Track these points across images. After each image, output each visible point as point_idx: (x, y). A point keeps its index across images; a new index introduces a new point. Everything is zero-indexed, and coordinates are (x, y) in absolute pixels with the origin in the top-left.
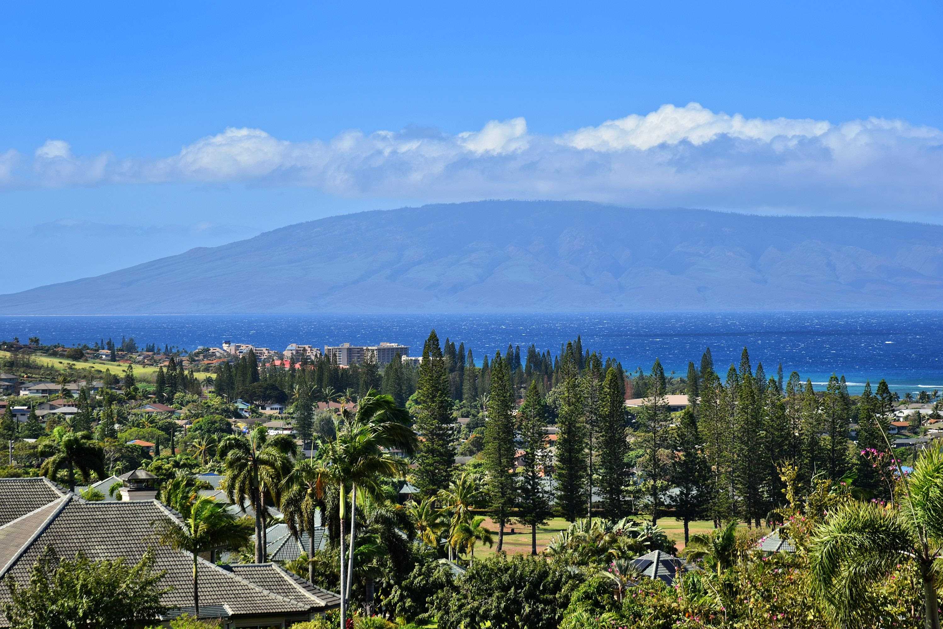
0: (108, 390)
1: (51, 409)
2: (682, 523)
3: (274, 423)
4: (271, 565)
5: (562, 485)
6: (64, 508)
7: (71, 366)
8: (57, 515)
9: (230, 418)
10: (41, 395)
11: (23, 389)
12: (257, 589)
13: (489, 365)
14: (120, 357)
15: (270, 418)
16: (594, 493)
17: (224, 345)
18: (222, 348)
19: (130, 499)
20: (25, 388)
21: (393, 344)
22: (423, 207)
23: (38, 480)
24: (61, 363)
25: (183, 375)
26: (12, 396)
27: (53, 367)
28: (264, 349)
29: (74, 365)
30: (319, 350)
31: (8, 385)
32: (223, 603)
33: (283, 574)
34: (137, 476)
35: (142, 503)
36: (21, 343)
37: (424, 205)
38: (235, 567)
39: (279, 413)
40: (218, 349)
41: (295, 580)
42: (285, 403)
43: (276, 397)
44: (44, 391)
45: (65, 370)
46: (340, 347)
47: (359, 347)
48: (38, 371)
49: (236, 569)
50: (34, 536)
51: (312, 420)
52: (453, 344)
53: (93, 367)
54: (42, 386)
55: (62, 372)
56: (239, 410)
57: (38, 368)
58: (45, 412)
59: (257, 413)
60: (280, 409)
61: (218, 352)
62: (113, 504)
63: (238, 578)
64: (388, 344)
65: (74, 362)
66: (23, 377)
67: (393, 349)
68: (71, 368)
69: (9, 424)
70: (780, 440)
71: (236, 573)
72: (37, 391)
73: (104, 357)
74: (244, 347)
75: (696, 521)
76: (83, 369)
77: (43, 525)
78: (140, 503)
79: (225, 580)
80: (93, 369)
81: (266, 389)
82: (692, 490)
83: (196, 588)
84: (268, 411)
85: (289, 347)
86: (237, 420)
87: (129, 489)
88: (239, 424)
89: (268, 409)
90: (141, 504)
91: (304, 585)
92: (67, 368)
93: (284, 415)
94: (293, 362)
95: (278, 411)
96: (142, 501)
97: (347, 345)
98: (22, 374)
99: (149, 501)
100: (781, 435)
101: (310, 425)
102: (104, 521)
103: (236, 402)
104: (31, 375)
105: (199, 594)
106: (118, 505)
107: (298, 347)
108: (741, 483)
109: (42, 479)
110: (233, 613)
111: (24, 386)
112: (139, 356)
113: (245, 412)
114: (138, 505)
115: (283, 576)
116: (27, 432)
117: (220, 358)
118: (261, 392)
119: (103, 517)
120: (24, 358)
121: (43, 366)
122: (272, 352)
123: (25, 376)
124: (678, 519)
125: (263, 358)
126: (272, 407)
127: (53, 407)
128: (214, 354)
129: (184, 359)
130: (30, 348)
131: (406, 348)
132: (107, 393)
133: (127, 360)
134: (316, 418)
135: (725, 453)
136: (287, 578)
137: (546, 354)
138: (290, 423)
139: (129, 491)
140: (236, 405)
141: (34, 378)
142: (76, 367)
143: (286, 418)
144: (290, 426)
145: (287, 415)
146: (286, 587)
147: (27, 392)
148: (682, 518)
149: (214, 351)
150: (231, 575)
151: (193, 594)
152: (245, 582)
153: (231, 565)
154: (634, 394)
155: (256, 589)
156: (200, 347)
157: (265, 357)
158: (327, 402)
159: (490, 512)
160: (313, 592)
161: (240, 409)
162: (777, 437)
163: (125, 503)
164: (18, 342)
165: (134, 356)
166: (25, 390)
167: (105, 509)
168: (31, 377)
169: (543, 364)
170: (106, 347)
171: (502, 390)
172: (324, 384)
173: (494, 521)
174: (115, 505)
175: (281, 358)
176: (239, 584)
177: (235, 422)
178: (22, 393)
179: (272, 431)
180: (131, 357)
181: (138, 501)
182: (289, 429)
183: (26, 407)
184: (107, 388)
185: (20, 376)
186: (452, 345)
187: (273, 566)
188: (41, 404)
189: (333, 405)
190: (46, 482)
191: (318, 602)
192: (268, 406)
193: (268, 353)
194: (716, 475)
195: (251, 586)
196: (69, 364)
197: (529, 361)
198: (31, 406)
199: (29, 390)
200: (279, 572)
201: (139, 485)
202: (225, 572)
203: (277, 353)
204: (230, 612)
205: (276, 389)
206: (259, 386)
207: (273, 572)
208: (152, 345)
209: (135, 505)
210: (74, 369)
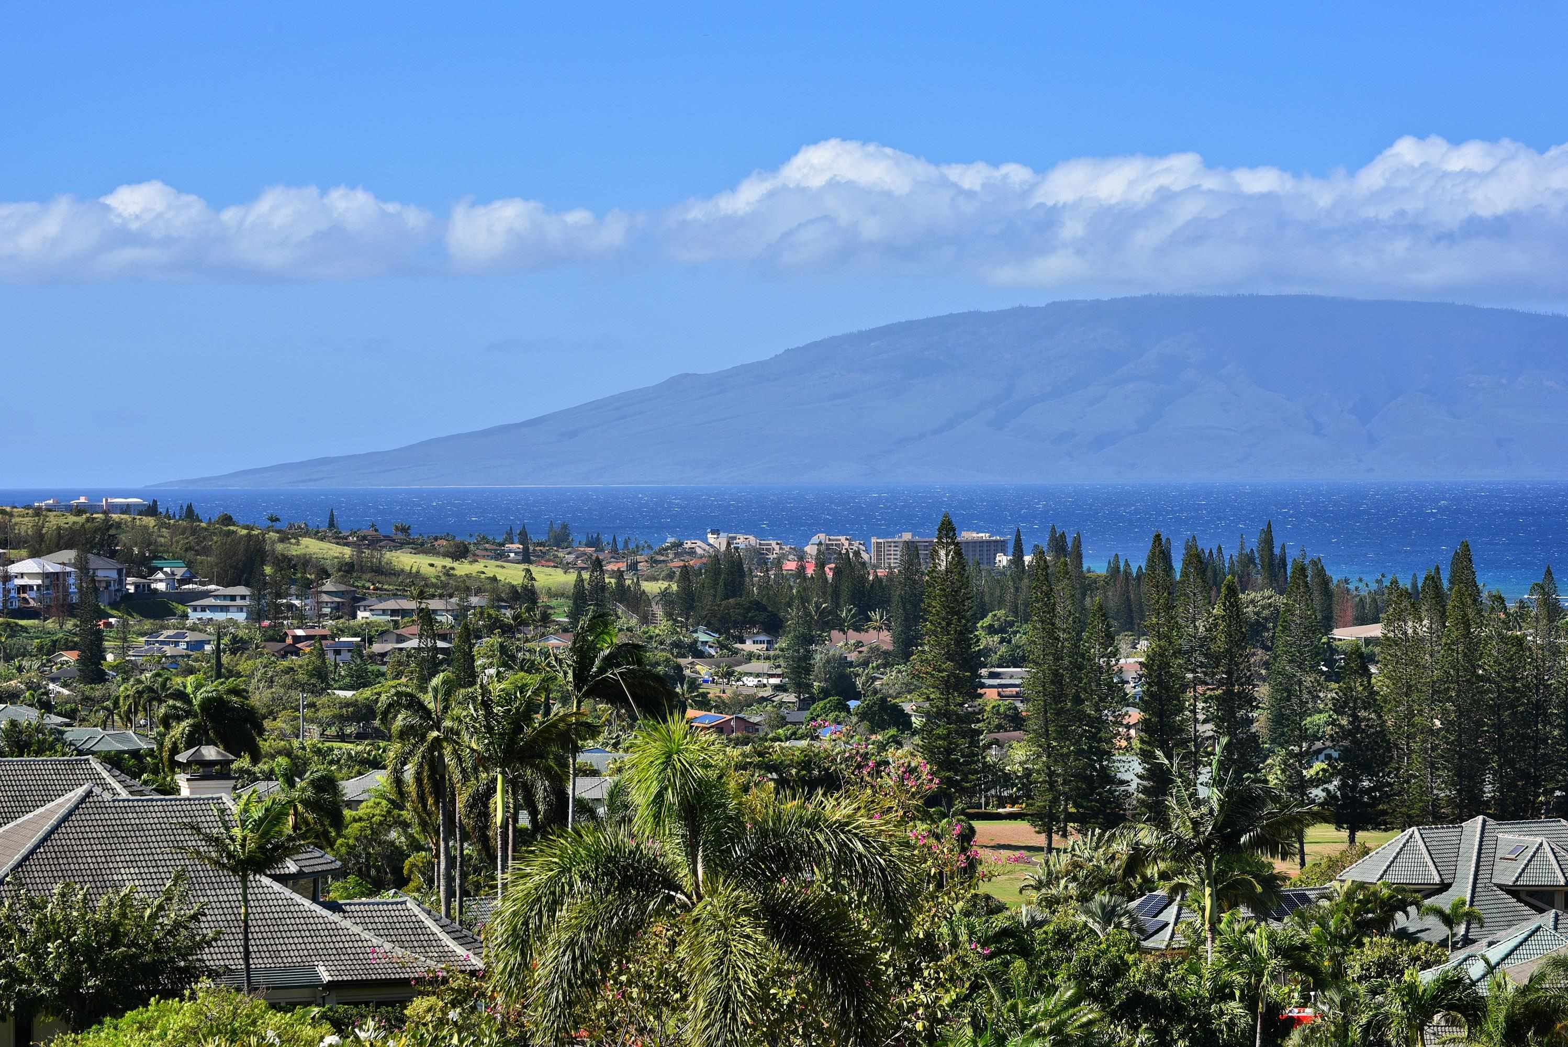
0: (492, 612)
1: (398, 642)
2: (1345, 834)
3: (755, 666)
4: (405, 902)
5: (1147, 770)
6: (77, 807)
7: (448, 571)
8: (65, 819)
9: (684, 656)
10: (389, 618)
11: (362, 608)
12: (375, 941)
13: (1122, 569)
14: (538, 556)
15: (750, 657)
16: (1201, 784)
17: (709, 536)
18: (705, 541)
19: (191, 793)
20: (365, 606)
21: (983, 535)
22: (1048, 305)
23: (81, 760)
24: (432, 565)
25: (623, 586)
26: (342, 620)
27: (418, 572)
28: (773, 543)
29: (453, 569)
30: (864, 545)
31: (338, 603)
32: (316, 963)
33: (423, 916)
34: (203, 755)
35: (204, 800)
36: (383, 532)
37: (1050, 301)
38: (346, 904)
39: (767, 650)
40: (699, 543)
41: (441, 927)
42: (778, 632)
43: (762, 623)
44: (394, 612)
45: (438, 577)
46: (896, 539)
47: (927, 539)
48: (394, 578)
49: (348, 908)
50: (24, 851)
51: (812, 662)
52: (1063, 536)
53: (484, 573)
54: (392, 604)
55: (434, 580)
56: (699, 644)
57: (394, 574)
58: (388, 647)
59: (729, 650)
60: (769, 642)
61: (700, 547)
62: (157, 800)
63: (347, 923)
64: (975, 535)
65: (455, 565)
66: (369, 588)
67: (981, 543)
68: (447, 574)
69: (318, 667)
70: (1512, 696)
71: (346, 915)
72: (384, 612)
73: (512, 555)
74: (742, 539)
75: (1368, 830)
76: (467, 575)
77: (40, 834)
78: (199, 799)
79: (324, 926)
80: (483, 576)
81: (749, 610)
82: (1362, 781)
83: (247, 939)
84: (748, 646)
85: (815, 539)
86: (696, 660)
87: (189, 777)
88: (698, 667)
89: (749, 642)
90: (202, 802)
91: (458, 935)
92: (441, 574)
93: (772, 653)
94: (821, 565)
95: (765, 646)
96: (203, 796)
97: (907, 536)
98: (367, 585)
99: (215, 796)
100: (1514, 687)
101: (808, 670)
102: (140, 827)
103: (696, 631)
104: (380, 586)
105: (251, 949)
106: (164, 803)
107: (830, 540)
108: (1445, 767)
109: (88, 760)
110: (331, 979)
111: (363, 603)
112: (569, 553)
113: (710, 647)
114: (197, 802)
115: (423, 919)
116: (348, 680)
117: (701, 557)
118: (739, 614)
119: (137, 821)
120: (373, 557)
121: (402, 571)
122: (787, 548)
123: (372, 587)
124: (1339, 827)
125: (771, 557)
126: (756, 639)
127: (401, 639)
128: (692, 552)
129: (639, 558)
130: (393, 541)
131: (1003, 541)
132: (489, 616)
133: (549, 560)
134: (818, 659)
135: (1417, 719)
136: (429, 923)
137: (1215, 552)
138: (779, 666)
139: (188, 780)
140: (695, 635)
141: (385, 590)
142: (457, 572)
143: (776, 657)
144: (779, 671)
145: (778, 652)
146: (426, 937)
147: (367, 614)
148: (1345, 826)
149: (693, 546)
150: (336, 917)
151: (241, 949)
152: (356, 929)
153: (341, 902)
154: (1357, 619)
155: (373, 940)
156: (671, 540)
157: (775, 556)
158: (845, 633)
159: (1032, 815)
160: (469, 946)
161: (702, 642)
162: (1508, 690)
163: (185, 800)
164: (376, 530)
165: (561, 555)
166: (365, 610)
167: (142, 809)
168: (381, 589)
169: (1209, 569)
170: (516, 539)
171: (1049, 612)
172: (842, 602)
173: (1037, 829)
174: (159, 803)
175: (801, 557)
176: (346, 932)
177: (692, 663)
178: (361, 614)
179: (751, 679)
180: (556, 556)
181: (198, 796)
182: (778, 676)
183: (359, 639)
184: (493, 607)
185: (363, 587)
186: (1061, 536)
187: (408, 904)
188: (383, 633)
189: (853, 636)
190: (93, 765)
191: (474, 962)
192: (750, 638)
193: (781, 548)
194: (1405, 754)
195: (366, 935)
196: (444, 567)
197: (1187, 564)
198: (369, 635)
199: (371, 610)
200: (417, 913)
201: (206, 769)
202: (326, 913)
203: (794, 549)
204: (326, 977)
205: (764, 609)
206: (737, 604)
207: (407, 913)
208: (595, 536)
209: (192, 802)
210: (453, 575)
